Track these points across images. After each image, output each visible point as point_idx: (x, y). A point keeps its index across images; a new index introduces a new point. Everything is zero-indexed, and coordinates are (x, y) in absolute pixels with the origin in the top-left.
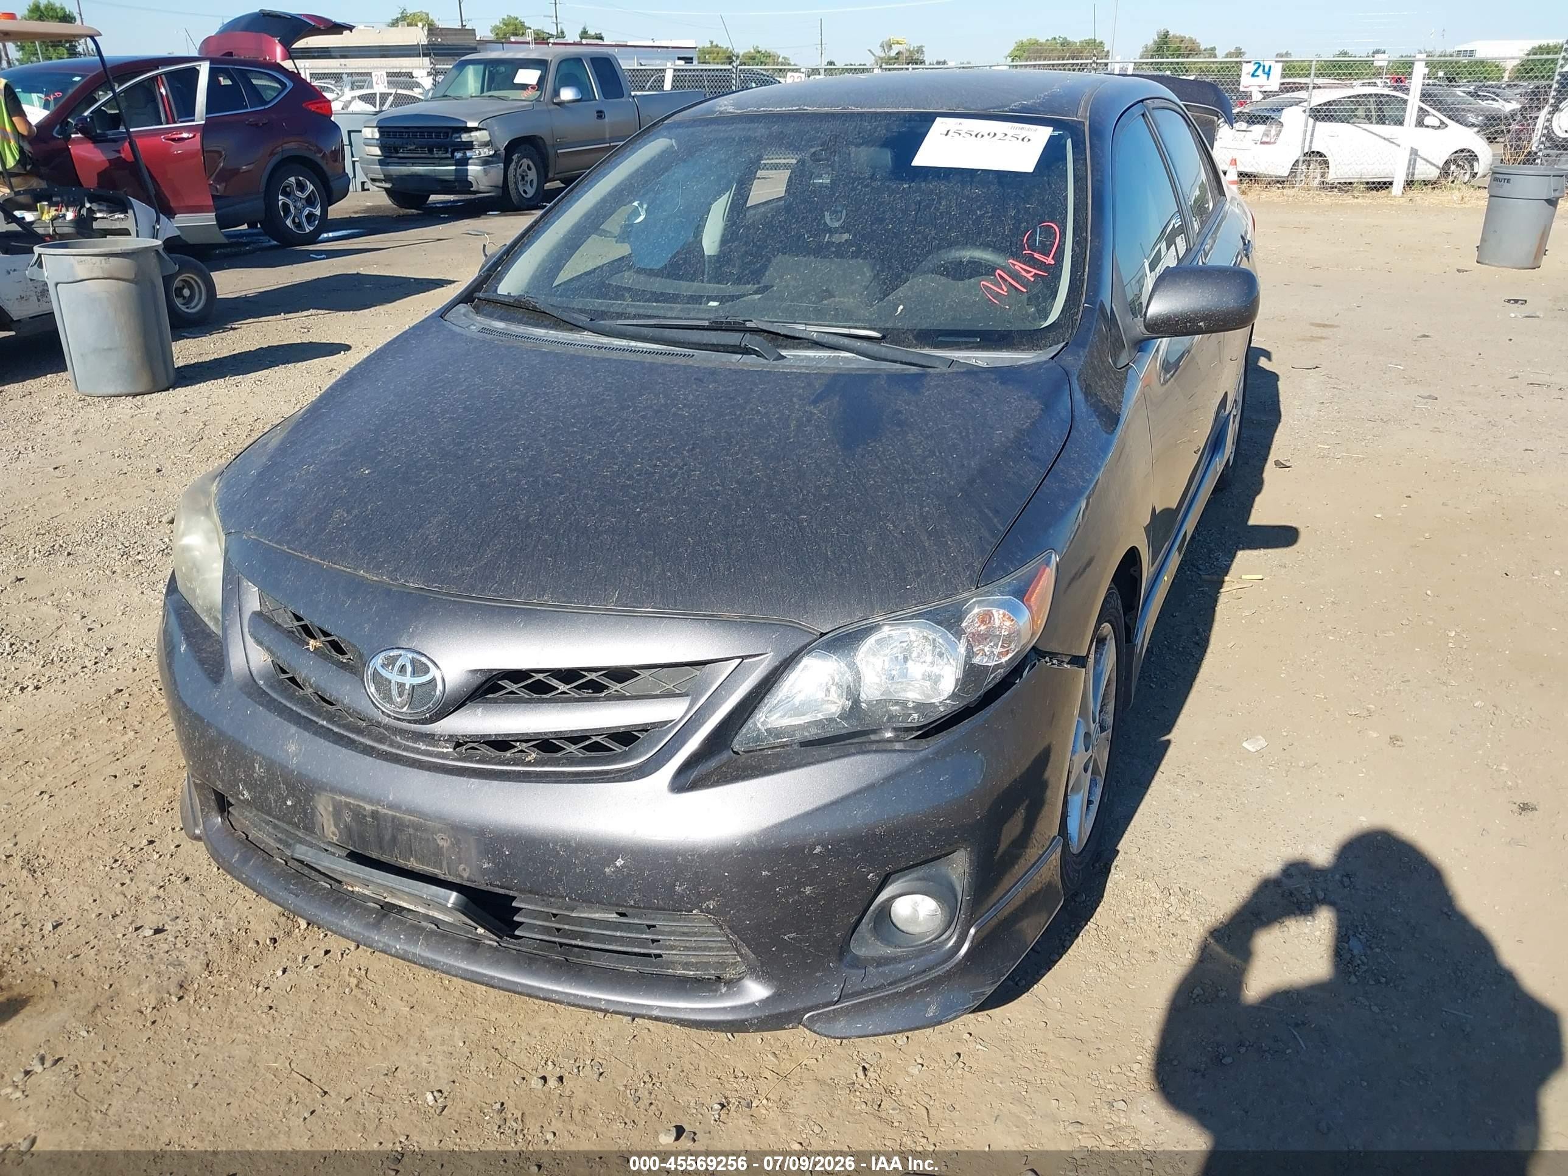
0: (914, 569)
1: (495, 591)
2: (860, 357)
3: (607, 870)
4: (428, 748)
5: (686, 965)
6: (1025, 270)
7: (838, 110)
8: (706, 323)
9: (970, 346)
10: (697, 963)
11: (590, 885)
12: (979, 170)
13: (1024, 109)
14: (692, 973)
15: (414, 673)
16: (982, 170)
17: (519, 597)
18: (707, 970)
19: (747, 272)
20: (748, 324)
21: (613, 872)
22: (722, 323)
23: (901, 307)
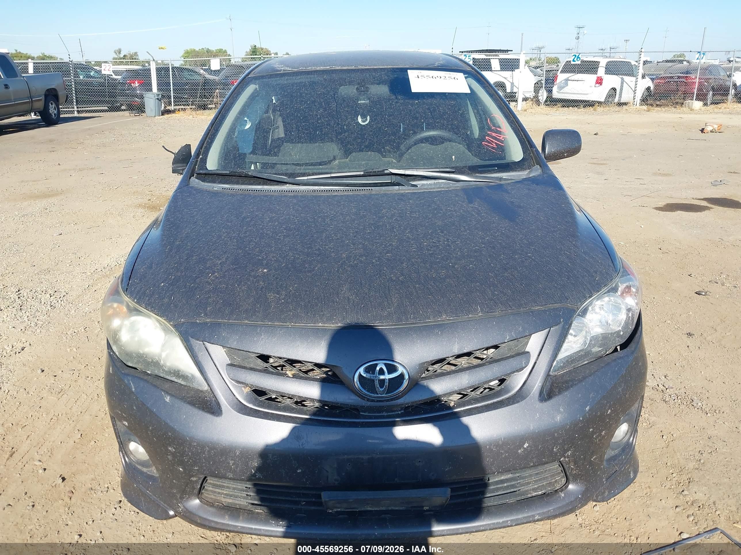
0: (593, 270)
1: (414, 318)
2: (450, 182)
3: (519, 451)
4: (389, 414)
5: (535, 490)
6: (498, 136)
7: (353, 68)
8: (362, 173)
9: (495, 171)
10: (538, 487)
11: (509, 462)
12: (446, 93)
13: (442, 65)
14: (540, 493)
15: (389, 373)
16: (448, 93)
17: (429, 318)
18: (546, 489)
19: (363, 147)
20: (386, 172)
21: (523, 451)
22: (371, 172)
23: (453, 157)
